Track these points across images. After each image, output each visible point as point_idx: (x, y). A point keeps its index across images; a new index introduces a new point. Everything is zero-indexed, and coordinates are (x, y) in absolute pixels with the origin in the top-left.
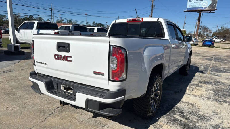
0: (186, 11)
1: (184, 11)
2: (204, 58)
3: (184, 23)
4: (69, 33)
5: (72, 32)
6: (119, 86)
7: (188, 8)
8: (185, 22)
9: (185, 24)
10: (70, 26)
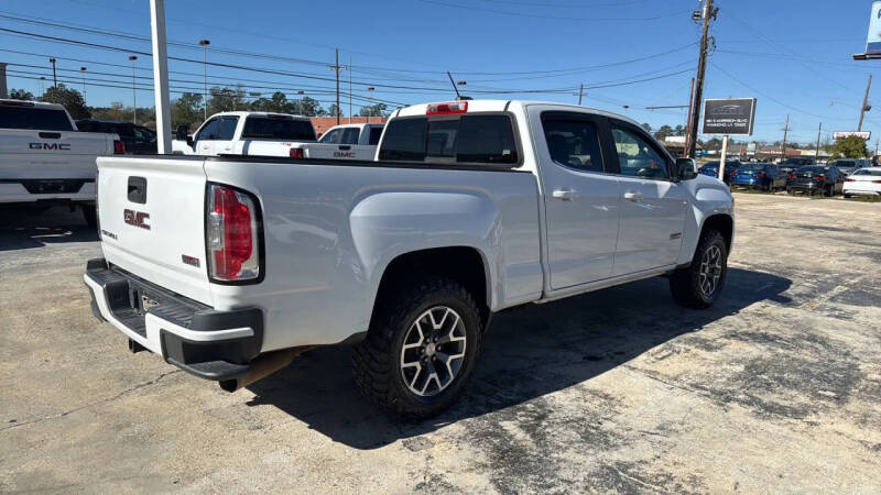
0: (863, 58)
1: (856, 58)
2: (863, 249)
3: (861, 106)
4: (338, 150)
5: (348, 148)
6: (234, 297)
7: (870, 44)
8: (866, 101)
9: (867, 108)
10: (359, 129)
